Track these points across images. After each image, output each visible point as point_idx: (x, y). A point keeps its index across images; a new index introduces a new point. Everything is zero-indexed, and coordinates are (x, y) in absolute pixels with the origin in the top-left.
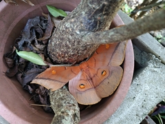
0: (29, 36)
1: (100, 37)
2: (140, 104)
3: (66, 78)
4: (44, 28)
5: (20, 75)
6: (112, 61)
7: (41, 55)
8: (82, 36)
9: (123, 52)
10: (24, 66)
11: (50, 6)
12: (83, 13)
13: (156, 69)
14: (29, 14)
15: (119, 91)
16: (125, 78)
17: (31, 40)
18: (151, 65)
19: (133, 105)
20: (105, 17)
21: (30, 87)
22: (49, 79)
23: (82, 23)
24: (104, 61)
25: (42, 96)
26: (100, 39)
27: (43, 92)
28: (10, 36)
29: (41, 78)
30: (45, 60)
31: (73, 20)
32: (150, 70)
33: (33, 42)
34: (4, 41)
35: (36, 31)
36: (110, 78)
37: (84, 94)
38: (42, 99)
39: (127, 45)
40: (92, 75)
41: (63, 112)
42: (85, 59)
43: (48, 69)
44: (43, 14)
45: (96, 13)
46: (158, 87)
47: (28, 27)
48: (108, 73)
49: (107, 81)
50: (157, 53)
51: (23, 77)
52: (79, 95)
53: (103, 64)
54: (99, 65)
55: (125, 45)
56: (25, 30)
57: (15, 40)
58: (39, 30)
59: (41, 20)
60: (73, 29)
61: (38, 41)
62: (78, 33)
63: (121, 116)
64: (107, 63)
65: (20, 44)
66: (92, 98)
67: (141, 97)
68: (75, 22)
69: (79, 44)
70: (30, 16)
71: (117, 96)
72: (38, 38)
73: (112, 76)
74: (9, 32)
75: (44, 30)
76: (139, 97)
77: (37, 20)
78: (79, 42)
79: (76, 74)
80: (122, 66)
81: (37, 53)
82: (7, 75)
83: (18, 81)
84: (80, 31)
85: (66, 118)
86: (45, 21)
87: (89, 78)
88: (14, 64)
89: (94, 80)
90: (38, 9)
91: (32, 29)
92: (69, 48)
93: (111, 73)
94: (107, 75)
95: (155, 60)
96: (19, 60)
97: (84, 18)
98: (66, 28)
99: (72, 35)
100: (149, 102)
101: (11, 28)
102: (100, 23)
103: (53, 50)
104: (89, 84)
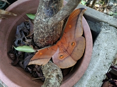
0: (20, 36)
1: (57, 17)
2: (104, 57)
3: (50, 55)
4: (28, 28)
5: (21, 62)
6: (76, 35)
7: (31, 46)
8: (47, 22)
9: (81, 26)
10: (22, 56)
11: (28, 14)
12: (43, 7)
13: (107, 31)
14: (17, 22)
15: (87, 52)
16: (88, 43)
17: (22, 38)
18: (103, 30)
19: (100, 59)
20: (56, 5)
21: (29, 69)
22: (39, 59)
23: (44, 13)
24: (71, 36)
25: (39, 72)
26: (57, 19)
27: (38, 69)
28: (9, 40)
29: (34, 60)
30: (34, 48)
31: (39, 14)
32: (104, 33)
33: (24, 39)
34: (6, 44)
35: (24, 32)
36: (78, 46)
37: (64, 62)
38: (39, 74)
39: (82, 21)
40: (66, 48)
41: (49, 76)
42: (59, 39)
43: (37, 53)
44: (25, 20)
45: (49, 4)
46: (113, 42)
47: (18, 31)
48: (76, 43)
49: (77, 48)
50: (105, 21)
51: (23, 63)
52: (61, 63)
53: (71, 38)
54: (69, 40)
55: (81, 21)
56: (17, 33)
57: (12, 41)
58: (26, 31)
59: (25, 24)
60: (41, 19)
61: (27, 38)
62: (44, 20)
63: (94, 69)
64: (73, 37)
65: (16, 43)
66: (70, 63)
67: (103, 52)
68: (40, 14)
69: (48, 28)
70: (18, 24)
71: (86, 56)
72: (26, 36)
73: (79, 44)
74: (7, 37)
75: (29, 30)
76: (102, 53)
77: (22, 25)
78: (47, 26)
79: (56, 51)
80: (83, 35)
81: (28, 45)
82: (13, 64)
83: (21, 67)
84: (45, 19)
85: (52, 78)
86: (28, 24)
87: (64, 50)
88: (15, 57)
89: (68, 50)
90: (22, 18)
91: (21, 31)
92: (44, 33)
93: (77, 42)
94: (75, 45)
95: (105, 25)
96: (18, 53)
97: (44, 10)
98: (37, 20)
99: (42, 23)
100: (110, 54)
101: (8, 35)
102: (55, 10)
103: (37, 40)
104: (66, 54)
